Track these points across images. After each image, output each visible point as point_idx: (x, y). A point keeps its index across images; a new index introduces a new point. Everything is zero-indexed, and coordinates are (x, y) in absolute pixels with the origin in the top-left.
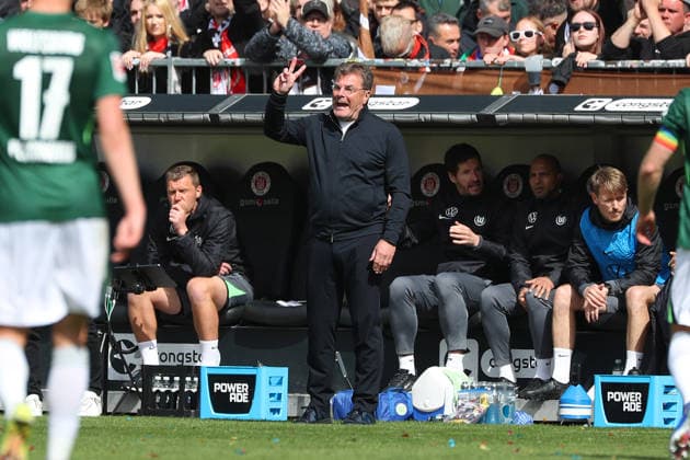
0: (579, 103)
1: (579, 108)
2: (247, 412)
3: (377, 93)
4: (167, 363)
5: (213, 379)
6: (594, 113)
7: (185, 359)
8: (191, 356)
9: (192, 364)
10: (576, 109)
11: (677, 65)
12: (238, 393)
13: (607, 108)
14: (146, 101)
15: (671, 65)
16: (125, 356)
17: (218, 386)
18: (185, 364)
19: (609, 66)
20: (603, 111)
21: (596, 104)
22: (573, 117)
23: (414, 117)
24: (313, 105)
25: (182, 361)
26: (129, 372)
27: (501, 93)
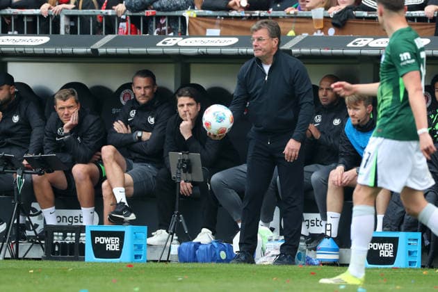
0: (350, 42)
1: (350, 45)
2: (119, 257)
3: (207, 34)
4: (61, 224)
5: (94, 234)
6: (361, 48)
7: (74, 220)
8: (78, 218)
9: (79, 224)
10: (348, 45)
11: (418, 15)
12: (112, 244)
13: (370, 45)
14: (46, 39)
15: (414, 15)
16: (31, 218)
17: (98, 239)
18: (74, 224)
19: (370, 15)
20: (367, 47)
21: (362, 42)
22: (346, 51)
23: (234, 51)
24: (163, 43)
25: (72, 222)
26: (34, 230)
27: (294, 35)
